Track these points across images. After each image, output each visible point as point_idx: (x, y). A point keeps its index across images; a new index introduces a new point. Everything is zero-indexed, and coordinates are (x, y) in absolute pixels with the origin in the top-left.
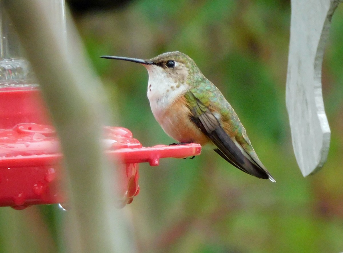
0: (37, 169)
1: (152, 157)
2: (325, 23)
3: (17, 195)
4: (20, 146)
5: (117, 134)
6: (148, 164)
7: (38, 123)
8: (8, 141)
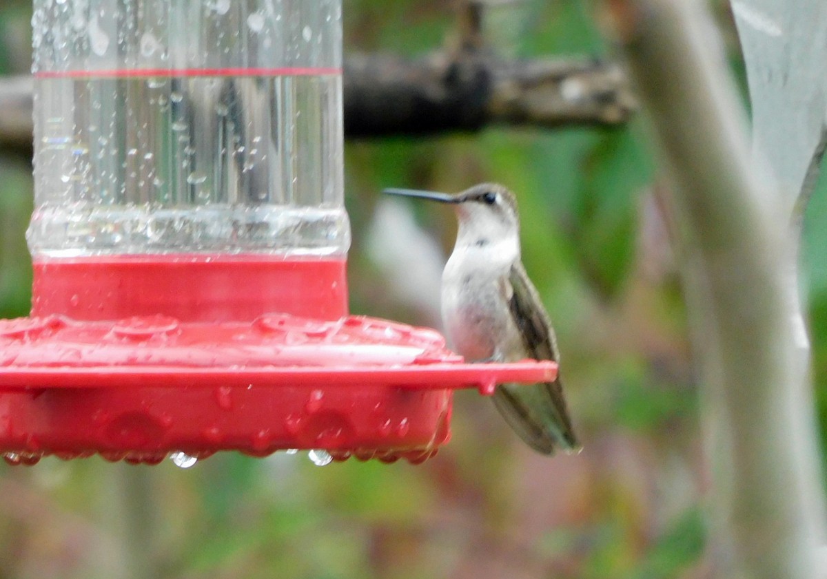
0: (292, 390)
1: (483, 380)
2: (811, 167)
3: (257, 433)
4: (265, 350)
5: (423, 340)
6: (475, 391)
7: (295, 314)
8: (246, 342)
